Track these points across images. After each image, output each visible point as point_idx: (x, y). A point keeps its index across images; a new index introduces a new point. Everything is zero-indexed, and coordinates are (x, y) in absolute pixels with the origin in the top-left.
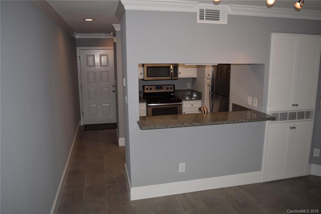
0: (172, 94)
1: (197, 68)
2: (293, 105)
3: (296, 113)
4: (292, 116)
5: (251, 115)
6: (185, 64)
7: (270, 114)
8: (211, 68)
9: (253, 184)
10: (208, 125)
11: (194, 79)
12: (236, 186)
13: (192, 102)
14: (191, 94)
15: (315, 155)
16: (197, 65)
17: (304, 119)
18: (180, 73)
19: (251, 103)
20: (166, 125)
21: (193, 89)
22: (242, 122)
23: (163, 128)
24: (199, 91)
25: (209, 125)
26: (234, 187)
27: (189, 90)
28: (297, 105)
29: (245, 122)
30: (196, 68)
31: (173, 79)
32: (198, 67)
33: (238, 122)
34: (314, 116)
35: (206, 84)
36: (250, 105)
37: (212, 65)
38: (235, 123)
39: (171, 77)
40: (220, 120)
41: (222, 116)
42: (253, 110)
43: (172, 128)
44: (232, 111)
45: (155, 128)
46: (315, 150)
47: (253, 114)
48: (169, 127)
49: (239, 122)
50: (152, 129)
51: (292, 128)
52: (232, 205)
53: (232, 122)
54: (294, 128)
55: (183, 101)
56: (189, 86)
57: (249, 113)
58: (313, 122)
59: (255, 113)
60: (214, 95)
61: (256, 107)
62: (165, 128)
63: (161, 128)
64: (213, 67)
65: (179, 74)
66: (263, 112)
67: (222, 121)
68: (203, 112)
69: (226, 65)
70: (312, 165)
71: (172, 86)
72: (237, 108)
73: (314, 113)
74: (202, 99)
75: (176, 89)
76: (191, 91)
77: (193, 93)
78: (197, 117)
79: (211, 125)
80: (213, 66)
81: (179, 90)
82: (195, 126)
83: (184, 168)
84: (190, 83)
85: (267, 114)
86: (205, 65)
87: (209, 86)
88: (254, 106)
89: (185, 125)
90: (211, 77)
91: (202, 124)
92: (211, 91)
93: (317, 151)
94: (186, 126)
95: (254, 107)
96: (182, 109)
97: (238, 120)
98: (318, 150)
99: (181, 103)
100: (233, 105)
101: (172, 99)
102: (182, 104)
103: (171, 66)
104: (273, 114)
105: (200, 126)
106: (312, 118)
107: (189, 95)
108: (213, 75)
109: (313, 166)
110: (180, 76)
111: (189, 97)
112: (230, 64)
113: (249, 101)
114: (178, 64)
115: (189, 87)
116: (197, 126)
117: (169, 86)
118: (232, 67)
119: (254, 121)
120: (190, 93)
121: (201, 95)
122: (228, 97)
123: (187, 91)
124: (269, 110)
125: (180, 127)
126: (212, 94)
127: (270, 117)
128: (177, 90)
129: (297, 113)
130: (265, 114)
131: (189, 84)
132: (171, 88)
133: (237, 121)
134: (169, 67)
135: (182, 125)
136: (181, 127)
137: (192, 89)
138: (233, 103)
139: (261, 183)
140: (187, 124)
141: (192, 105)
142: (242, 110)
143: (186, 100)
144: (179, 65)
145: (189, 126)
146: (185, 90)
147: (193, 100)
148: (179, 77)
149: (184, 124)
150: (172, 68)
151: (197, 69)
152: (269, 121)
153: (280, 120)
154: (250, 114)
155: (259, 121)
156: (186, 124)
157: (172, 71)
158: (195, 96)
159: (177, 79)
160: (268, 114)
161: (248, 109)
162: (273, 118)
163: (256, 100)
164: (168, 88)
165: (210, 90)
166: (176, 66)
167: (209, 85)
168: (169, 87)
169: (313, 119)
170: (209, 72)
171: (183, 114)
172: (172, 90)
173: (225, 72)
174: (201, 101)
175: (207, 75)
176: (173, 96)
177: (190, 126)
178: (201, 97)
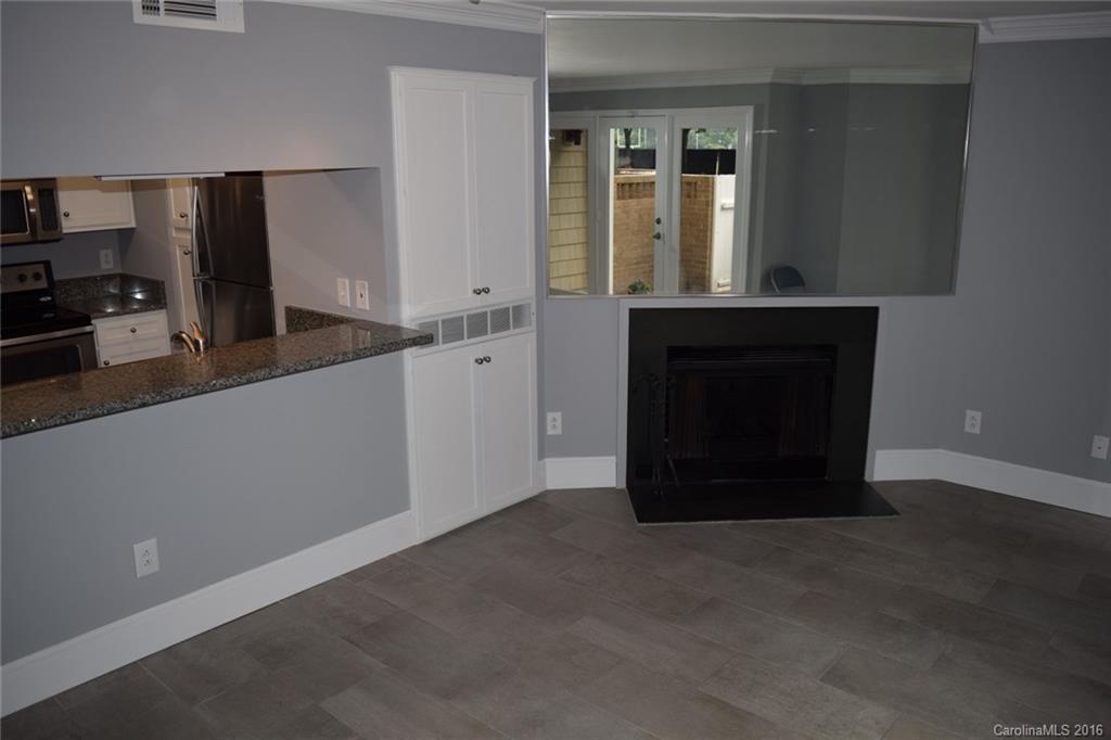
0: (43, 299)
1: (133, 190)
2: (475, 291)
3: (486, 313)
4: (478, 325)
5: (355, 337)
6: (103, 179)
7: (413, 328)
8: (188, 190)
9: (393, 556)
10: (220, 389)
11: (124, 237)
12: (343, 575)
13: (130, 320)
14: (121, 291)
15: (550, 432)
16: (132, 181)
17: (509, 328)
18: (66, 215)
19: (349, 297)
20: (64, 413)
21: (127, 272)
22: (333, 363)
23: (56, 426)
24: (155, 278)
25: (226, 387)
26: (337, 579)
27: (109, 278)
28: (486, 291)
29: (343, 362)
30: (130, 194)
31: (40, 238)
32: (136, 186)
33: (321, 366)
34: (534, 318)
35: (177, 248)
36: (347, 307)
37: (193, 179)
38: (311, 369)
39: (34, 231)
40: (260, 367)
41: (264, 353)
42: (359, 321)
43: (91, 418)
44: (289, 331)
45: (22, 429)
46: (550, 416)
47: (361, 332)
48: (77, 417)
49: (324, 363)
50: (11, 436)
51: (480, 361)
52: (343, 638)
53: (302, 368)
54: (488, 360)
55: (97, 318)
56: (108, 263)
57: (345, 332)
58: (534, 335)
59: (368, 330)
60: (214, 286)
61: (368, 308)
62: (61, 424)
63: (46, 428)
64: (197, 185)
65: (63, 218)
66: (390, 323)
67: (267, 370)
68: (192, 347)
69: (238, 178)
70: (547, 460)
71: (41, 269)
72: (301, 320)
73: (533, 309)
74: (168, 304)
75: (57, 277)
76: (118, 279)
77: (131, 287)
78: (177, 368)
79: (232, 386)
80: (196, 182)
81: (71, 280)
82: (177, 399)
83: (154, 557)
84: (109, 252)
85: (405, 326)
86: (164, 180)
87: (189, 255)
88: (360, 306)
89: (138, 401)
90: (192, 221)
91: (200, 388)
92: (201, 270)
93: (555, 420)
94: (144, 405)
95: (360, 310)
96: (97, 348)
97: (320, 358)
98: (558, 415)
99: (88, 329)
100: (289, 311)
101: (46, 316)
102: (92, 333)
103: (28, 189)
104: (421, 325)
105: (196, 394)
106: (531, 324)
107: (114, 295)
108: (199, 215)
109: (551, 463)
110: (68, 226)
111: (114, 304)
112: (259, 174)
113: (342, 294)
114: (54, 179)
115: (111, 266)
116: (183, 397)
117: (27, 267)
118: (268, 182)
119: (371, 355)
120: (115, 287)
121: (164, 289)
122: (264, 287)
123: (102, 280)
124: (409, 315)
125: (122, 411)
126: (204, 285)
127: (417, 335)
128: (60, 281)
129: (489, 314)
130: (397, 329)
131: (106, 255)
132: (37, 277)
133: (318, 362)
134: (20, 193)
135: (126, 402)
136: (126, 410)
137: (121, 271)
138: (288, 304)
139: (414, 547)
140: (147, 397)
141: (133, 331)
142: (321, 326)
143: (103, 317)
144: (59, 185)
145: (154, 404)
146: (95, 278)
147: (136, 311)
148: (65, 231)
149: (132, 398)
150: (30, 197)
151: (134, 197)
152: (414, 348)
153: (444, 343)
154: (350, 334)
155: (386, 352)
156: (141, 396)
157: (32, 210)
158: (139, 296)
159: (58, 240)
160: (408, 326)
161: (343, 317)
162: (424, 339)
163: (363, 287)
164: (22, 278)
165: (197, 270)
166: (47, 190)
167: (191, 253)
168: (29, 271)
169: (534, 326)
170: (183, 205)
171: (103, 366)
172: (43, 284)
173: (239, 201)
174: (164, 311)
175: (174, 216)
176: (52, 306)
177: (158, 403)
178: (165, 298)
